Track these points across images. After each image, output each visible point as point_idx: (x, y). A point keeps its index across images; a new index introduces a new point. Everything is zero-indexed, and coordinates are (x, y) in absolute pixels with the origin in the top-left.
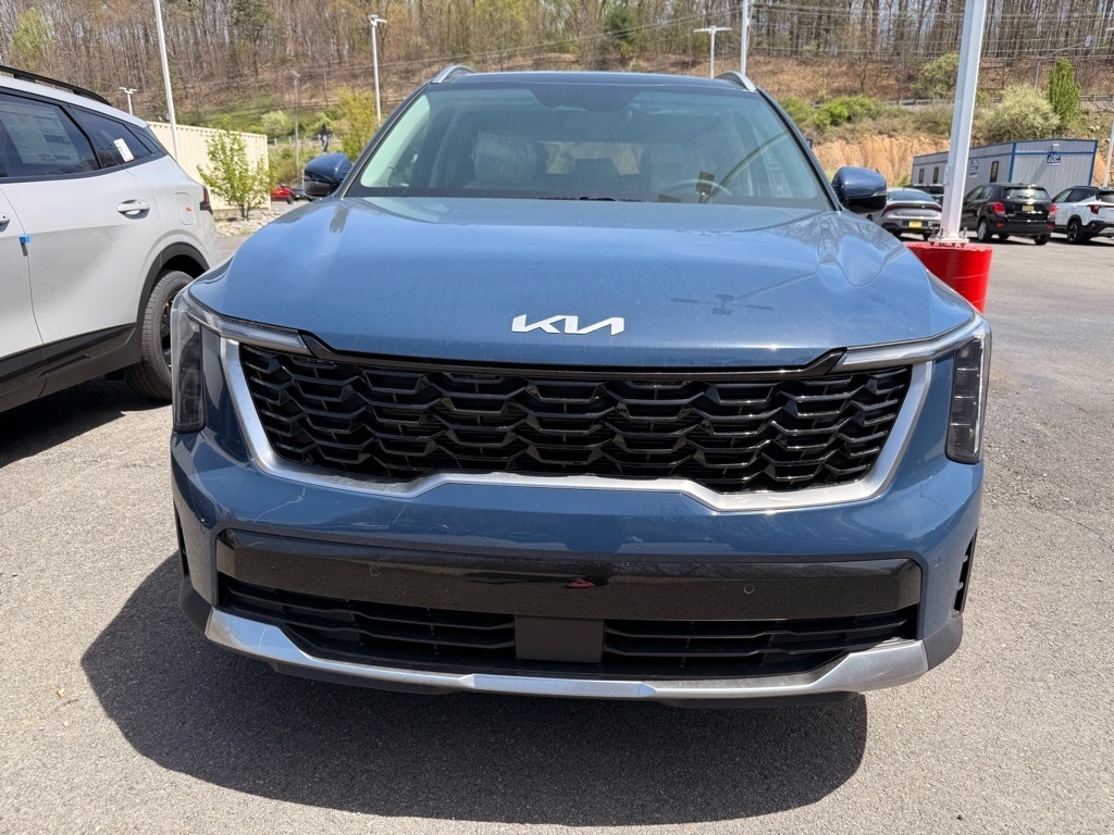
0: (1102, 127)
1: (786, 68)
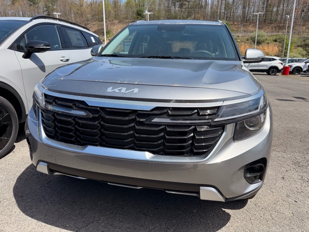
0: (241, 40)
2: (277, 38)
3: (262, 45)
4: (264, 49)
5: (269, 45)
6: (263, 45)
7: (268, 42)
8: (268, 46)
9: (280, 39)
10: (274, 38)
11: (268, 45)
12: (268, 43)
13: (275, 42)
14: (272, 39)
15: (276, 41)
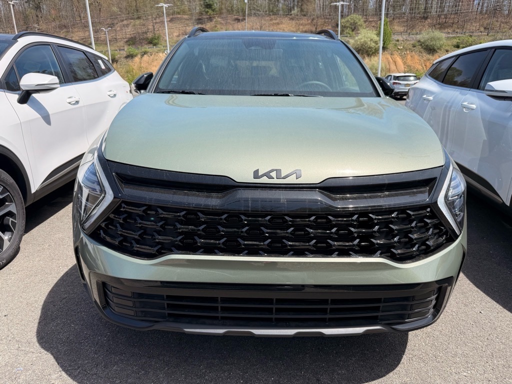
0: (403, 47)
1: (284, 22)
2: (459, 41)
7: (447, 48)
14: (451, 44)
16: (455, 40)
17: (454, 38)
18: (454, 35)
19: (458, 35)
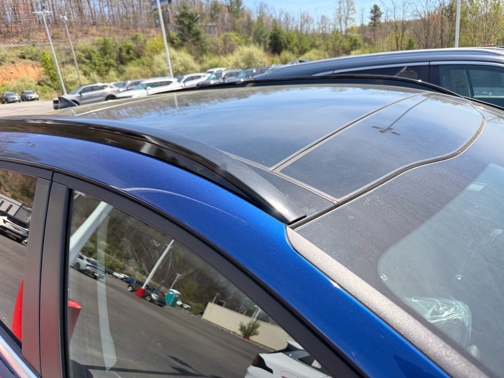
2: (23, 52)
3: (4, 66)
4: (11, 73)
5: (16, 64)
6: (6, 65)
7: (11, 59)
8: (15, 68)
9: (29, 55)
10: (19, 52)
11: (15, 66)
12: (13, 63)
13: (23, 60)
14: (15, 55)
15: (24, 58)
16: (18, 50)
17: (17, 48)
18: (16, 45)
19: (20, 46)
